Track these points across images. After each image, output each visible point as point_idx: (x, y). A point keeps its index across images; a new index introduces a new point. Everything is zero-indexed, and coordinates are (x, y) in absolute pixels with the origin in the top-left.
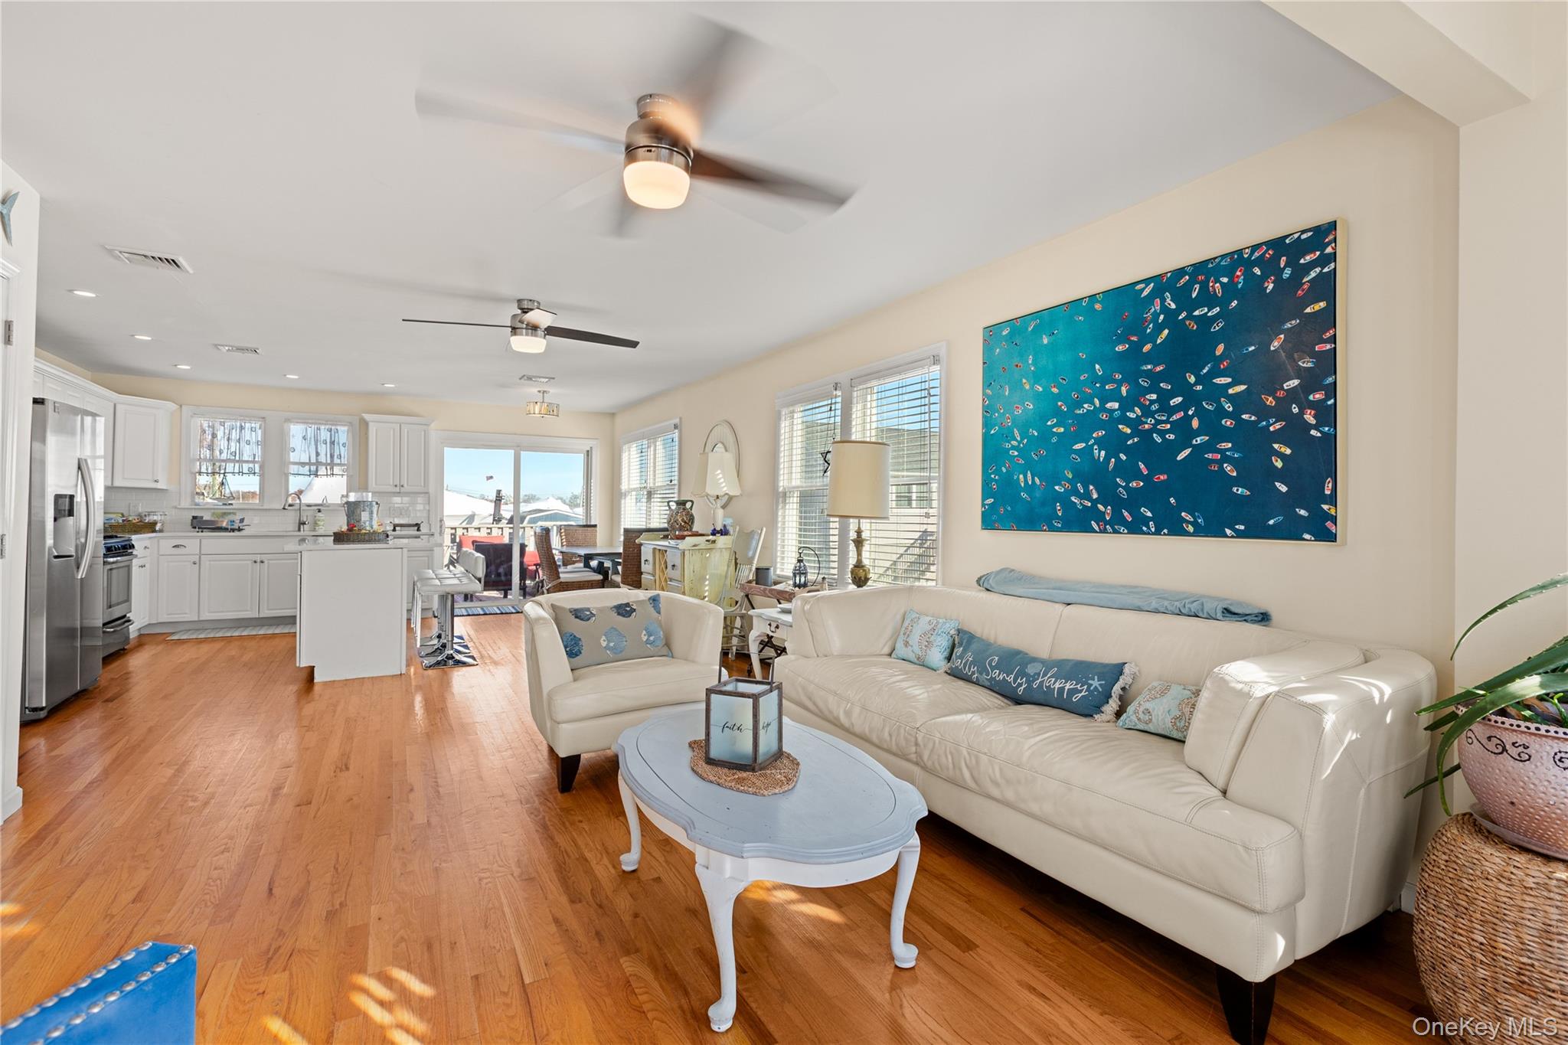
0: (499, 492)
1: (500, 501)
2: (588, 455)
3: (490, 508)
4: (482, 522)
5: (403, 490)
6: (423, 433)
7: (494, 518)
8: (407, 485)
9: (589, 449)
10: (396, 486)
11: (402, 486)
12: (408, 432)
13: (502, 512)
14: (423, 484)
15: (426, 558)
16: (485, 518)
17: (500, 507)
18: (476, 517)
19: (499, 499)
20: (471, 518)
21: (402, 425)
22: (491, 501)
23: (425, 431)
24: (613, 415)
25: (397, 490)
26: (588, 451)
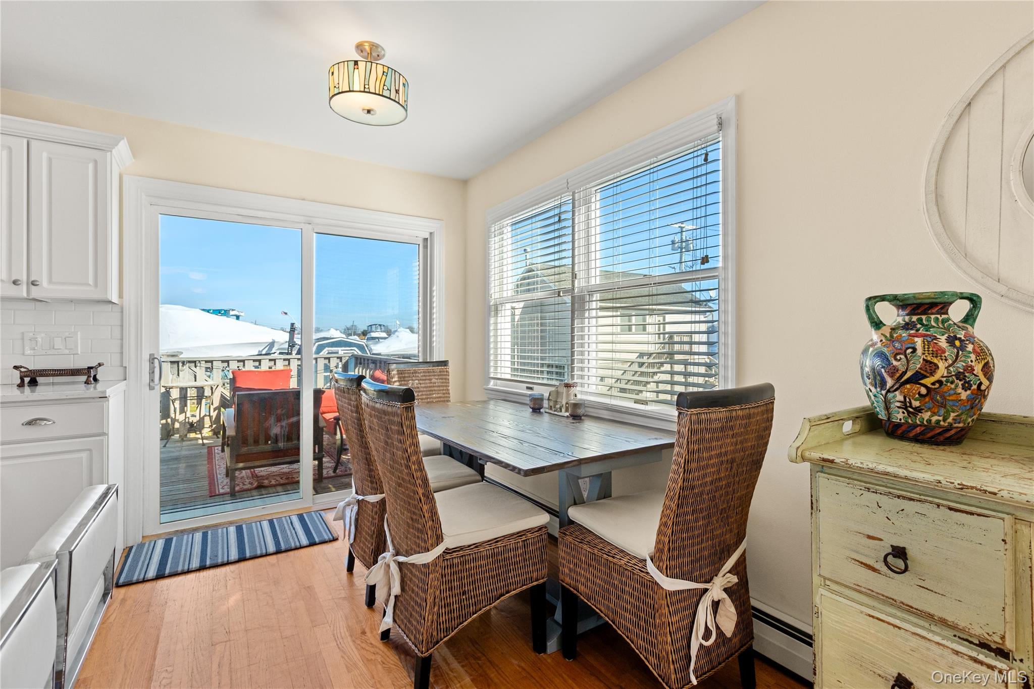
0: (292, 324)
1: (294, 331)
2: (425, 247)
3: (286, 337)
4: (281, 347)
5: (35, 293)
6: (91, 166)
7: (289, 344)
8: (50, 281)
9: (427, 236)
10: (15, 282)
11: (34, 283)
12: (50, 160)
13: (295, 340)
14: (91, 282)
15: (84, 455)
16: (282, 344)
17: (293, 336)
18: (275, 344)
19: (293, 330)
20: (272, 344)
21: (34, 144)
22: (287, 332)
23: (96, 162)
24: (464, 183)
25: (22, 291)
26: (426, 240)
